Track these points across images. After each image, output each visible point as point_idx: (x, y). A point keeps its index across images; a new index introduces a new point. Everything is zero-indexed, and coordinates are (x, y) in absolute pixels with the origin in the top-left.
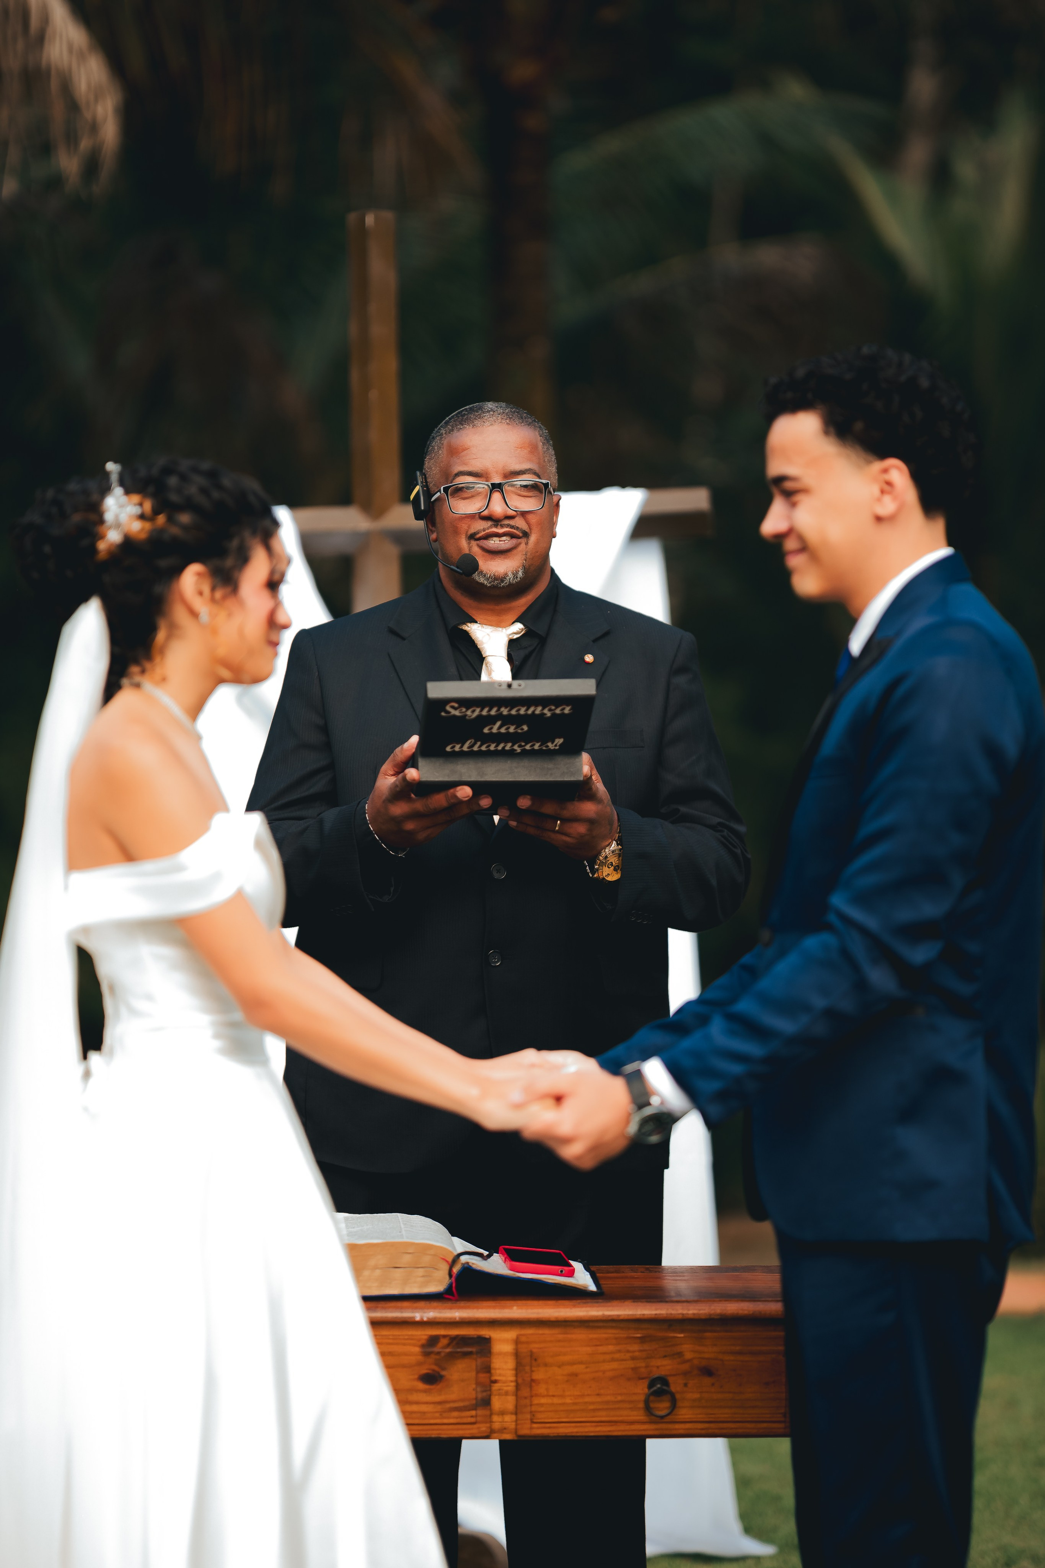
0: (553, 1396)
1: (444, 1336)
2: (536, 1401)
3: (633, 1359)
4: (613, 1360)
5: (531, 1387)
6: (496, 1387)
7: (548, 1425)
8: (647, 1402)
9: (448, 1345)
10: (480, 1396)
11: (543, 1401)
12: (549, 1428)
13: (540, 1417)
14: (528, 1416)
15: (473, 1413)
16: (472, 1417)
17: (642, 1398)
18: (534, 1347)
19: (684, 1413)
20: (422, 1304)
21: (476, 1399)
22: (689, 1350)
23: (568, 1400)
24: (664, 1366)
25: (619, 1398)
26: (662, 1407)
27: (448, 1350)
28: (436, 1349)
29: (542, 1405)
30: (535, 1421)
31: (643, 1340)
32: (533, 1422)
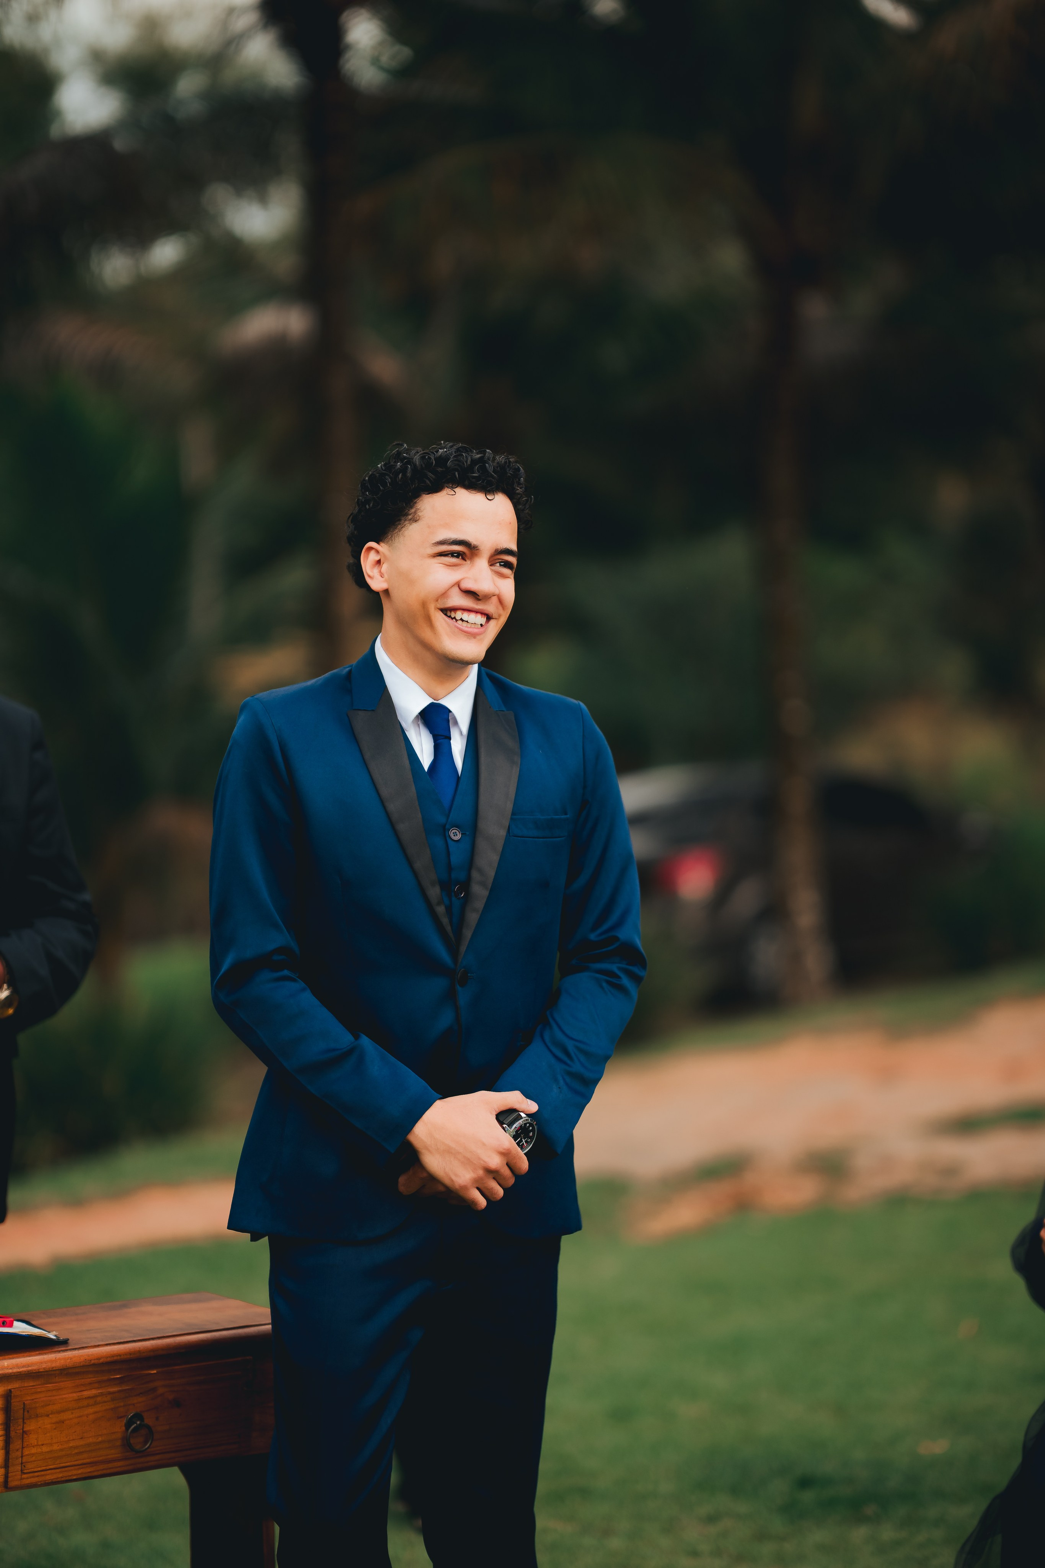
0: (43, 1445)
2: (26, 1452)
3: (114, 1400)
4: (96, 1403)
5: (21, 1439)
7: (36, 1474)
8: (125, 1439)
11: (34, 1451)
12: (38, 1476)
13: (29, 1467)
14: (19, 1468)
17: (121, 1436)
18: (29, 1399)
19: (155, 1445)
22: (161, 1383)
23: (55, 1447)
24: (139, 1404)
25: (99, 1442)
26: (137, 1441)
29: (33, 1454)
30: (25, 1471)
31: (121, 1380)
32: (23, 1473)
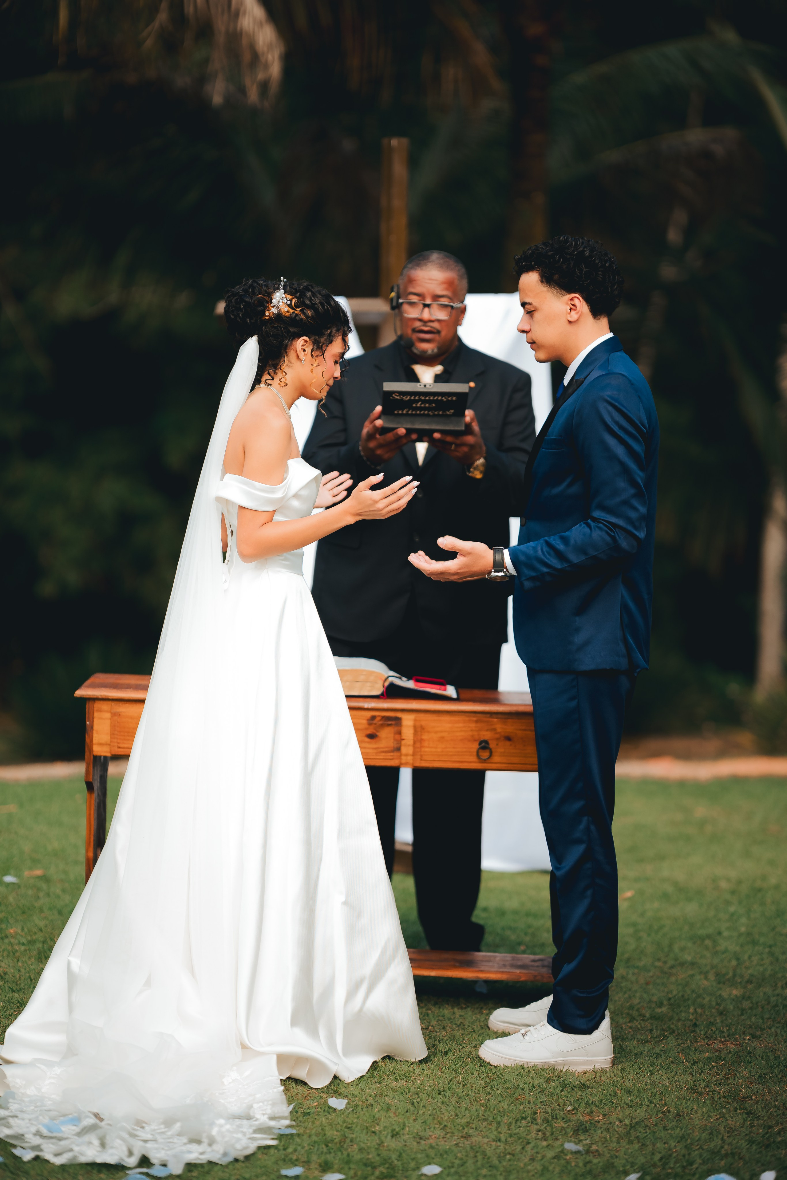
0: (432, 747)
1: (379, 716)
2: (423, 749)
3: (472, 730)
4: (462, 731)
5: (421, 743)
6: (403, 742)
7: (429, 762)
8: (478, 752)
9: (380, 720)
10: (396, 746)
11: (427, 749)
13: (425, 758)
14: (419, 757)
15: (392, 754)
16: (391, 756)
17: (475, 750)
18: (423, 723)
19: (496, 758)
20: (368, 700)
21: (393, 747)
22: (500, 727)
23: (439, 750)
24: (486, 735)
25: (464, 750)
26: (485, 755)
27: (381, 722)
28: (375, 722)
29: (425, 752)
31: (477, 722)
32: (421, 760)
